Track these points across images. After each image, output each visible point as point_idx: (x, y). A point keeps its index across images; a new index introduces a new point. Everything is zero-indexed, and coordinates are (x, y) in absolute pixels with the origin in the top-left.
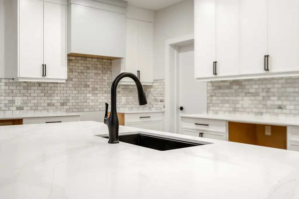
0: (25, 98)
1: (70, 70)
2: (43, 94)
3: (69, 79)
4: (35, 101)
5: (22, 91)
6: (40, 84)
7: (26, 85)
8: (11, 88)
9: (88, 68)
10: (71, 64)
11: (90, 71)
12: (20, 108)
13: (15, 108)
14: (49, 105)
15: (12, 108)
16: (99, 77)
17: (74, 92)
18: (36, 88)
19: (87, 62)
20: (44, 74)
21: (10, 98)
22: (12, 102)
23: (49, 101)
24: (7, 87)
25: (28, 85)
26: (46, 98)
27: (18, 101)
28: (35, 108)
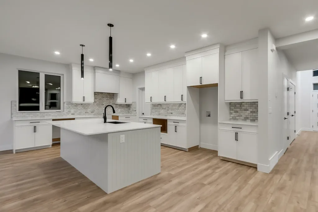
0: (75, 110)
1: (95, 98)
2: (83, 108)
3: (95, 102)
4: (80, 111)
5: (74, 107)
6: (82, 104)
7: (76, 104)
8: (69, 106)
9: (103, 97)
10: (95, 96)
11: (104, 98)
12: (73, 114)
13: (71, 114)
14: (86, 112)
15: (70, 114)
16: (108, 101)
17: (97, 107)
18: (80, 106)
19: (103, 95)
20: (84, 101)
21: (69, 110)
22: (69, 111)
23: (86, 111)
24: (67, 106)
25: (77, 105)
26: (84, 110)
27: (72, 111)
28: (80, 114)
